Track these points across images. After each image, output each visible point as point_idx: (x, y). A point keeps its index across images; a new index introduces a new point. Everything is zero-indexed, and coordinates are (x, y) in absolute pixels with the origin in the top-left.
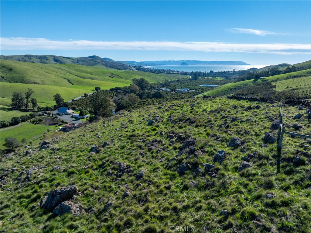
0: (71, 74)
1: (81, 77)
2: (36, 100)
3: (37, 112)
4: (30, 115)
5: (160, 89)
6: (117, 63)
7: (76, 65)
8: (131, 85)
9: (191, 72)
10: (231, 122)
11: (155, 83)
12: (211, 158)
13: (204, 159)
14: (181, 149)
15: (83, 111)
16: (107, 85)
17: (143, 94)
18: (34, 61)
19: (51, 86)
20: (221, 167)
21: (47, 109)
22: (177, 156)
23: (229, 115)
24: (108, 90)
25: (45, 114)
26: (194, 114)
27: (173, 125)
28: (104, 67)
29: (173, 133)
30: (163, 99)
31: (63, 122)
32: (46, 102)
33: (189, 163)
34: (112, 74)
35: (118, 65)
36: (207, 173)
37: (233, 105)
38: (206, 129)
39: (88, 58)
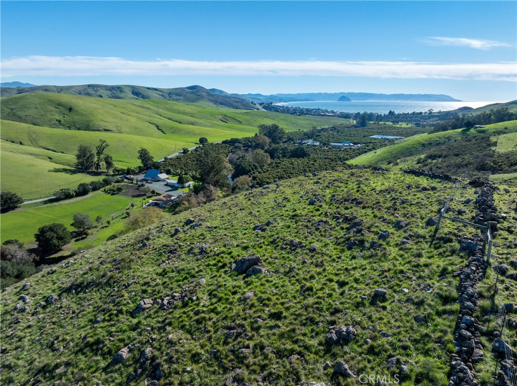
0: (161, 115)
1: (176, 121)
2: (111, 157)
3: (113, 176)
4: (104, 180)
5: (303, 142)
6: (233, 98)
7: (169, 102)
8: (256, 134)
9: (356, 114)
10: (400, 205)
11: (294, 132)
12: (377, 237)
13: (370, 237)
14: (348, 229)
15: (183, 176)
16: (218, 135)
17: (276, 150)
18: (102, 95)
19: (130, 135)
20: (384, 243)
21: (129, 172)
22: (345, 235)
23: (400, 196)
24: (220, 142)
25: (125, 180)
26: (360, 194)
27: (337, 205)
28: (212, 104)
29: (339, 214)
30: (309, 158)
31: (153, 192)
32: (125, 160)
33: (356, 240)
34: (226, 116)
35: (235, 102)
36: (372, 248)
37: (408, 183)
38: (373, 211)
39: (187, 90)
